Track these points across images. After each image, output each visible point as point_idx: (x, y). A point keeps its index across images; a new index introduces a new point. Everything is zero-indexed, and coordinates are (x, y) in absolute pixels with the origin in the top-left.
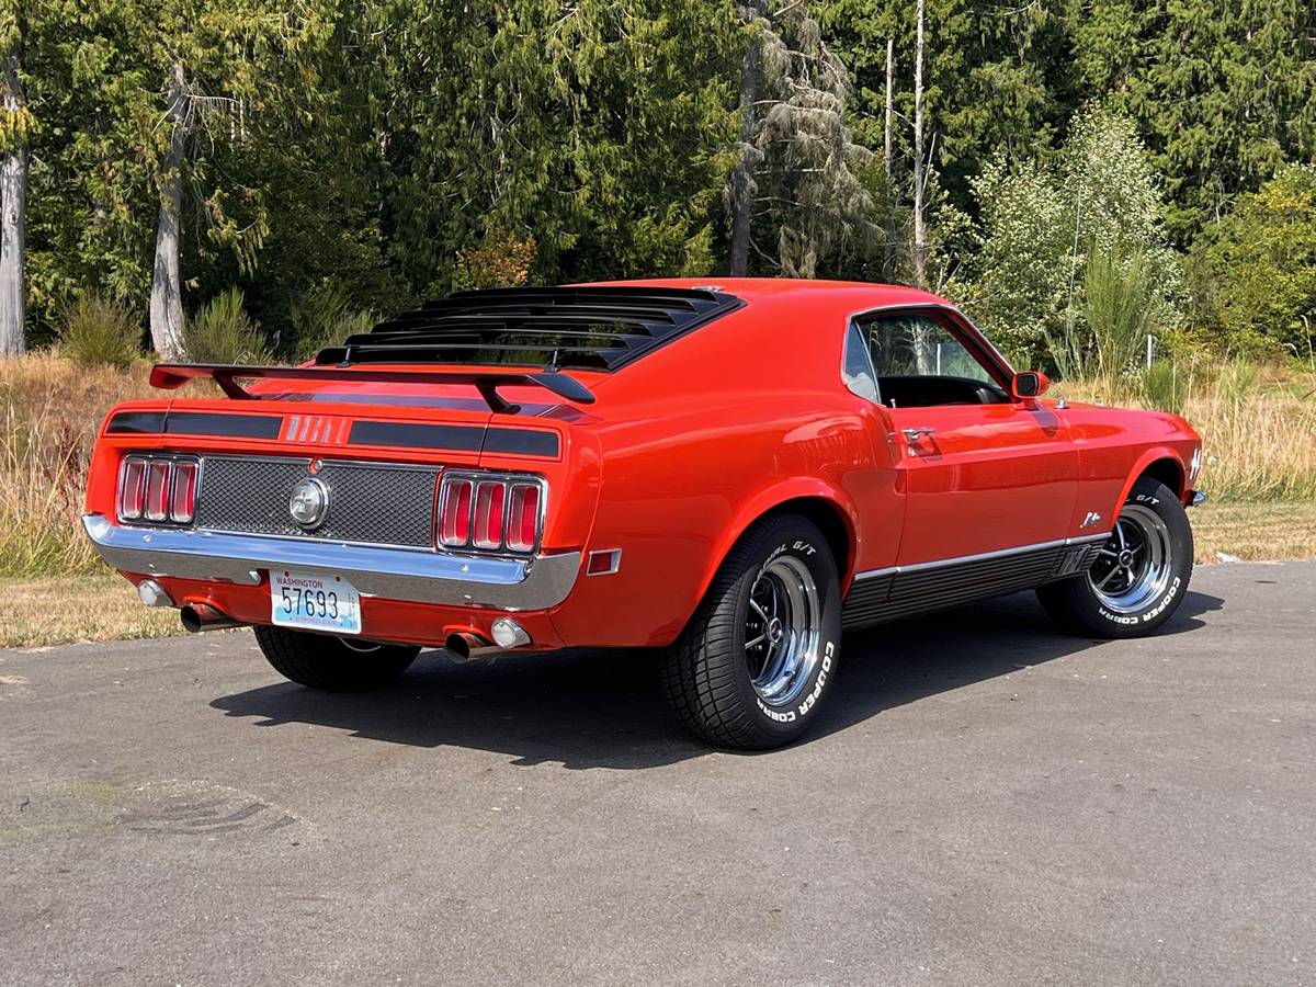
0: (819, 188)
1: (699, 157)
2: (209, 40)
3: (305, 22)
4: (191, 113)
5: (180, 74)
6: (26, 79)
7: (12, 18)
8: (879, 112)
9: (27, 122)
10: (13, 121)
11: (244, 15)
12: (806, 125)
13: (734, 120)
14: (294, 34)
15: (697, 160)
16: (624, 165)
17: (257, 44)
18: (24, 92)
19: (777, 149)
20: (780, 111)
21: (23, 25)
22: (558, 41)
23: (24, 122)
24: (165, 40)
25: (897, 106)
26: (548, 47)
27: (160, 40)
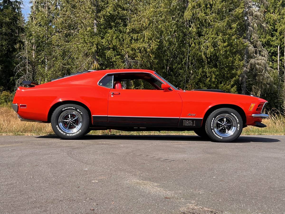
0: (261, 77)
1: (234, 71)
2: (133, 49)
3: (152, 45)
4: (129, 63)
5: (127, 56)
6: (98, 58)
7: (95, 46)
8: (276, 61)
9: (98, 66)
10: (95, 66)
11: (140, 44)
12: (258, 64)
13: (241, 63)
14: (149, 48)
15: (234, 72)
16: (217, 73)
17: (142, 50)
18: (98, 60)
19: (252, 69)
20: (252, 61)
21: (97, 47)
22: (203, 48)
23: (97, 66)
24: (124, 50)
25: (281, 60)
26: (201, 49)
27: (123, 49)
